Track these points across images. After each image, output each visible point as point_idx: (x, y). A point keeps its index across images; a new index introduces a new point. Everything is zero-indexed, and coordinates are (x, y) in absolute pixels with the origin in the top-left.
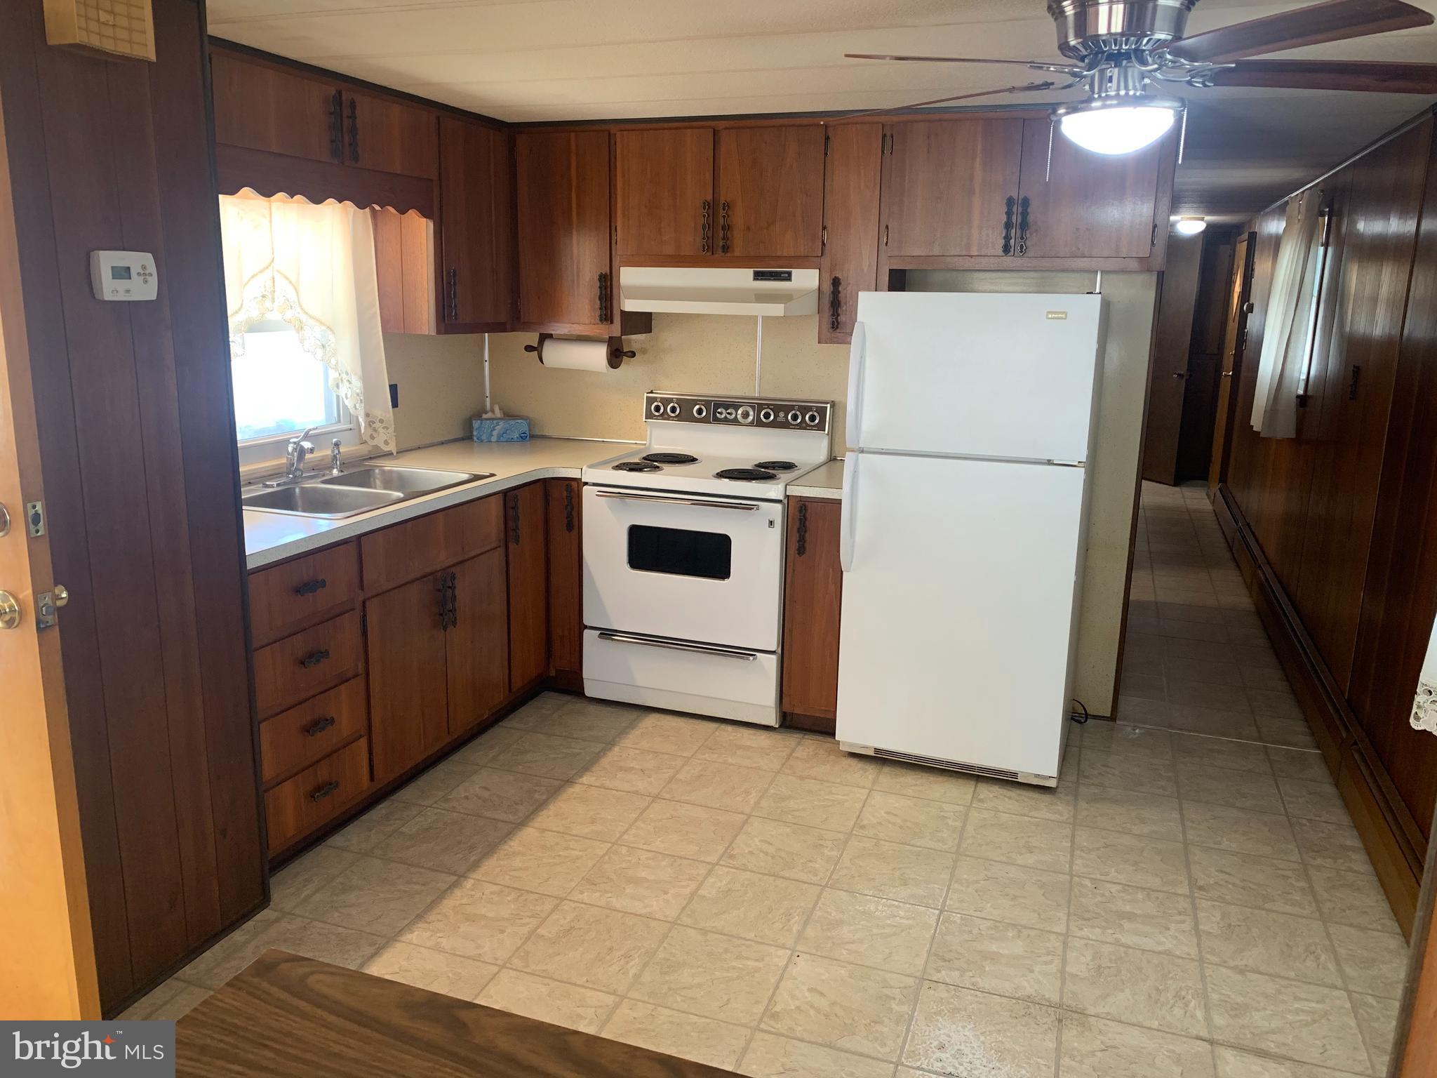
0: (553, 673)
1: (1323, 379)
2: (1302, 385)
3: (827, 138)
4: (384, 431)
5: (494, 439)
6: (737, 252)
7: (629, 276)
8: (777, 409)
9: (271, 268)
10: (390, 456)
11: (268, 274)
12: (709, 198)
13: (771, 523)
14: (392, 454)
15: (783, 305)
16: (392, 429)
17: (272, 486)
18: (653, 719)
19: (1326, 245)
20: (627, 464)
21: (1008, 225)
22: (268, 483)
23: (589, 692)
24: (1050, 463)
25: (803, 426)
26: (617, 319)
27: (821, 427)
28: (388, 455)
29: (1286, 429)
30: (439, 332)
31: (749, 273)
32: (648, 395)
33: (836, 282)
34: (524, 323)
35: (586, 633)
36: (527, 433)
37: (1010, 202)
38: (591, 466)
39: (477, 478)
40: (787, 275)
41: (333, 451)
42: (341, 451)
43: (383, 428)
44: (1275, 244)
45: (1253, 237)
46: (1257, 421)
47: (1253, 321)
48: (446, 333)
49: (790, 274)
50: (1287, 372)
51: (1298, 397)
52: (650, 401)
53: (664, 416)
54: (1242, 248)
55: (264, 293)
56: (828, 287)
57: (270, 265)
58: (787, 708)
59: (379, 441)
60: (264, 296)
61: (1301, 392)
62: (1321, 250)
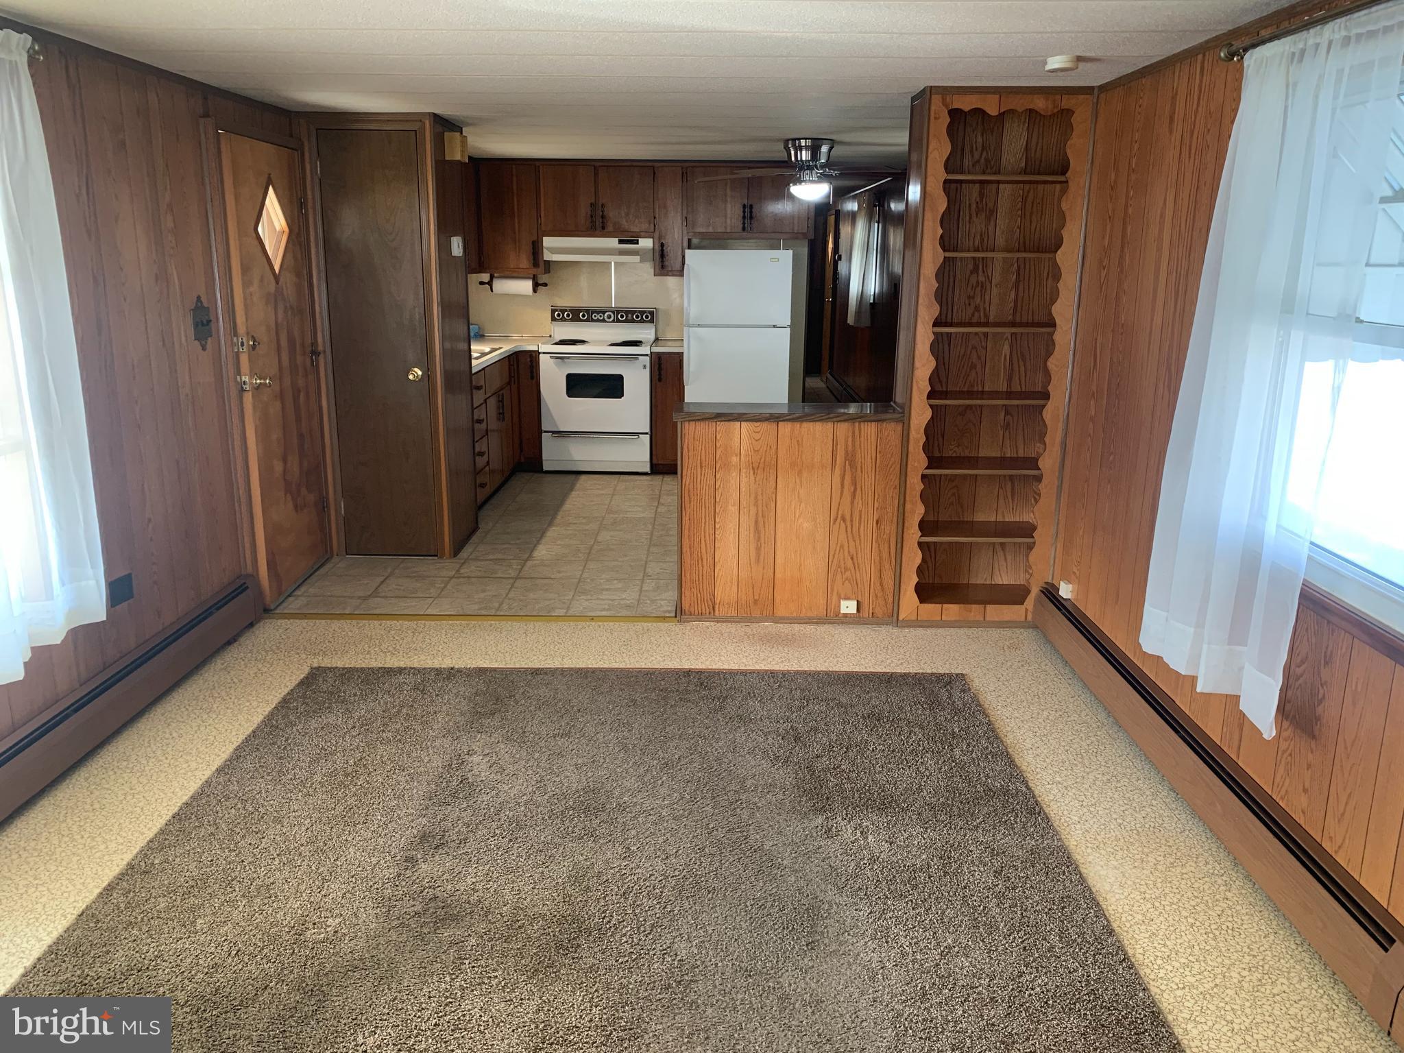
0: (523, 460)
1: (881, 293)
2: (872, 298)
3: (654, 173)
6: (609, 229)
7: (548, 242)
8: (627, 312)
12: (593, 201)
13: (645, 367)
15: (630, 256)
18: (583, 477)
19: (878, 223)
21: (744, 217)
23: (546, 468)
24: (774, 326)
25: (642, 321)
26: (542, 264)
27: (652, 321)
29: (866, 322)
31: (616, 240)
32: (554, 308)
33: (662, 245)
35: (544, 434)
36: (478, 334)
37: (744, 206)
38: (539, 344)
40: (636, 241)
44: (853, 216)
45: (838, 213)
46: (851, 320)
47: (842, 267)
49: (638, 241)
50: (865, 291)
51: (871, 304)
52: (553, 311)
53: (563, 320)
54: (832, 219)
56: (657, 247)
58: (654, 462)
61: (872, 301)
62: (876, 224)
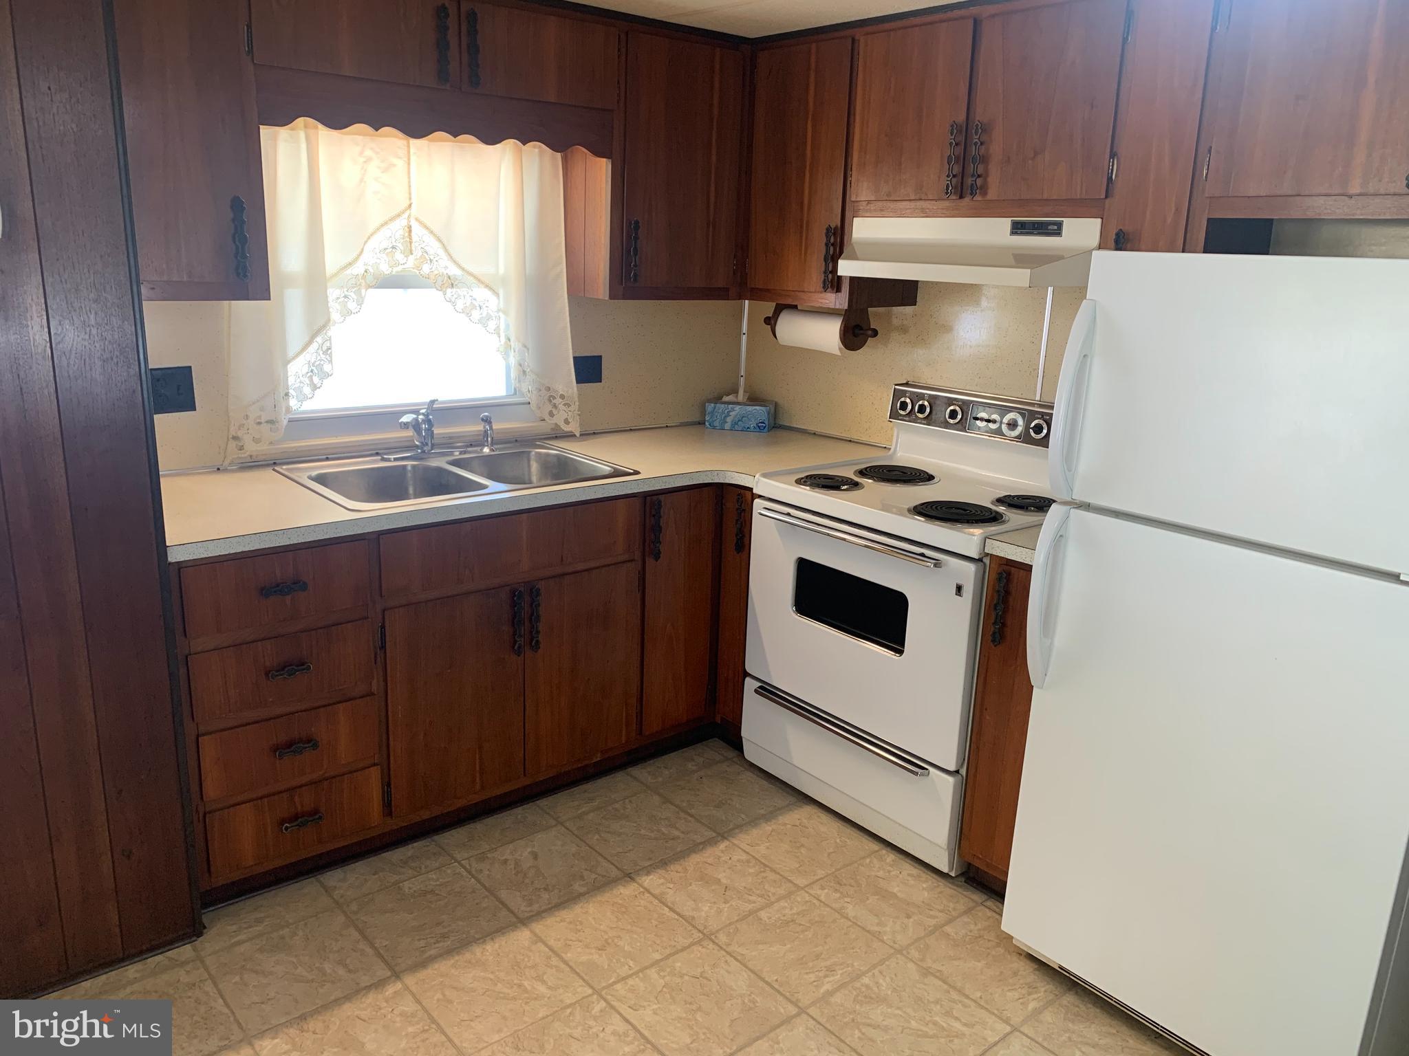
4: (564, 408)
5: (727, 426)
6: (992, 194)
7: (866, 229)
9: (406, 215)
10: (571, 439)
11: (402, 222)
12: (961, 118)
13: (959, 589)
14: (575, 435)
15: (1029, 270)
16: (575, 407)
17: (389, 460)
20: (819, 476)
22: (385, 457)
23: (747, 753)
26: (846, 286)
28: (569, 436)
30: (613, 296)
31: (1006, 223)
32: (896, 387)
34: (752, 289)
35: (747, 681)
36: (767, 422)
38: (765, 475)
39: (617, 473)
40: (1056, 227)
41: (484, 427)
42: (494, 427)
43: (565, 405)
48: (625, 297)
49: (1060, 225)
52: (896, 396)
53: (911, 416)
55: (394, 244)
57: (403, 212)
59: (559, 419)
60: (393, 247)
